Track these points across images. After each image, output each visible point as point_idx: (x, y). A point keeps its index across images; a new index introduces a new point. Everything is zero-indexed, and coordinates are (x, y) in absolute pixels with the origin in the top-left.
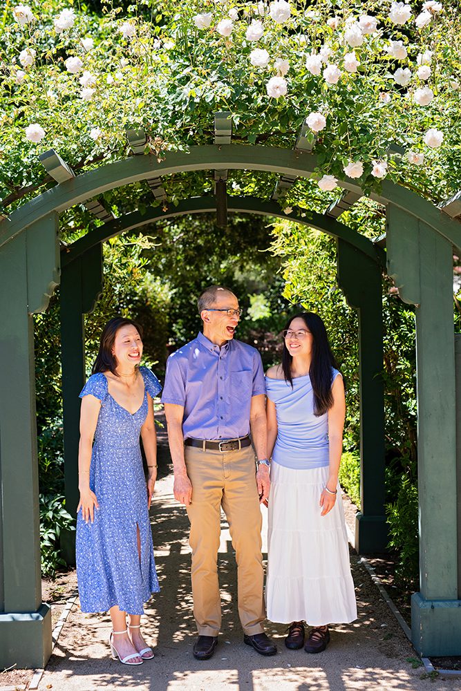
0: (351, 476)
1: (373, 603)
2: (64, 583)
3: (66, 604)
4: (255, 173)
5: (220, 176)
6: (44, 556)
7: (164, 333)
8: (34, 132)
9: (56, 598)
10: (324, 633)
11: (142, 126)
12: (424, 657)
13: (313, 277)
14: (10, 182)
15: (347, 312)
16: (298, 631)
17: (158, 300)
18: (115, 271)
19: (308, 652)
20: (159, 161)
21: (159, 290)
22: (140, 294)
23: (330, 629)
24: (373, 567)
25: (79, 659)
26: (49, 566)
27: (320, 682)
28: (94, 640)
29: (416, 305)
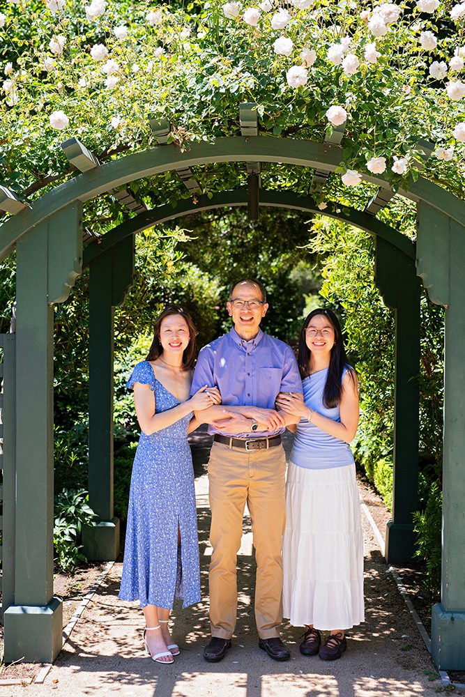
0: (386, 482)
1: (396, 613)
2: (83, 580)
3: (82, 600)
4: (289, 166)
5: (253, 168)
6: (64, 551)
7: (211, 331)
8: (58, 118)
9: (74, 594)
10: (341, 641)
11: (165, 116)
12: (441, 670)
13: (352, 276)
14: (35, 170)
15: (385, 312)
16: (313, 637)
17: (204, 296)
18: (149, 264)
19: (322, 659)
20: (182, 151)
21: (207, 286)
22: (185, 289)
23: (347, 637)
24: (401, 576)
25: (89, 656)
26: (69, 561)
27: (330, 689)
28: (106, 637)
29: (446, 306)
